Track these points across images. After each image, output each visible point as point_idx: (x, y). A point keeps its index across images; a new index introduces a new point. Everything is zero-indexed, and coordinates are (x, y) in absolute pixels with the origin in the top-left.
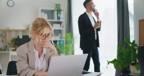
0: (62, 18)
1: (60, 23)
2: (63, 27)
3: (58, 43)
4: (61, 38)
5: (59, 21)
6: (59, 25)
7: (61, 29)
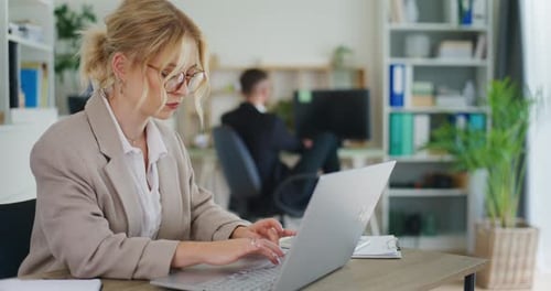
0: (479, 17)
1: (473, 37)
2: (484, 56)
3: (461, 122)
4: (476, 103)
5: (466, 28)
6: (466, 46)
7: (477, 61)
